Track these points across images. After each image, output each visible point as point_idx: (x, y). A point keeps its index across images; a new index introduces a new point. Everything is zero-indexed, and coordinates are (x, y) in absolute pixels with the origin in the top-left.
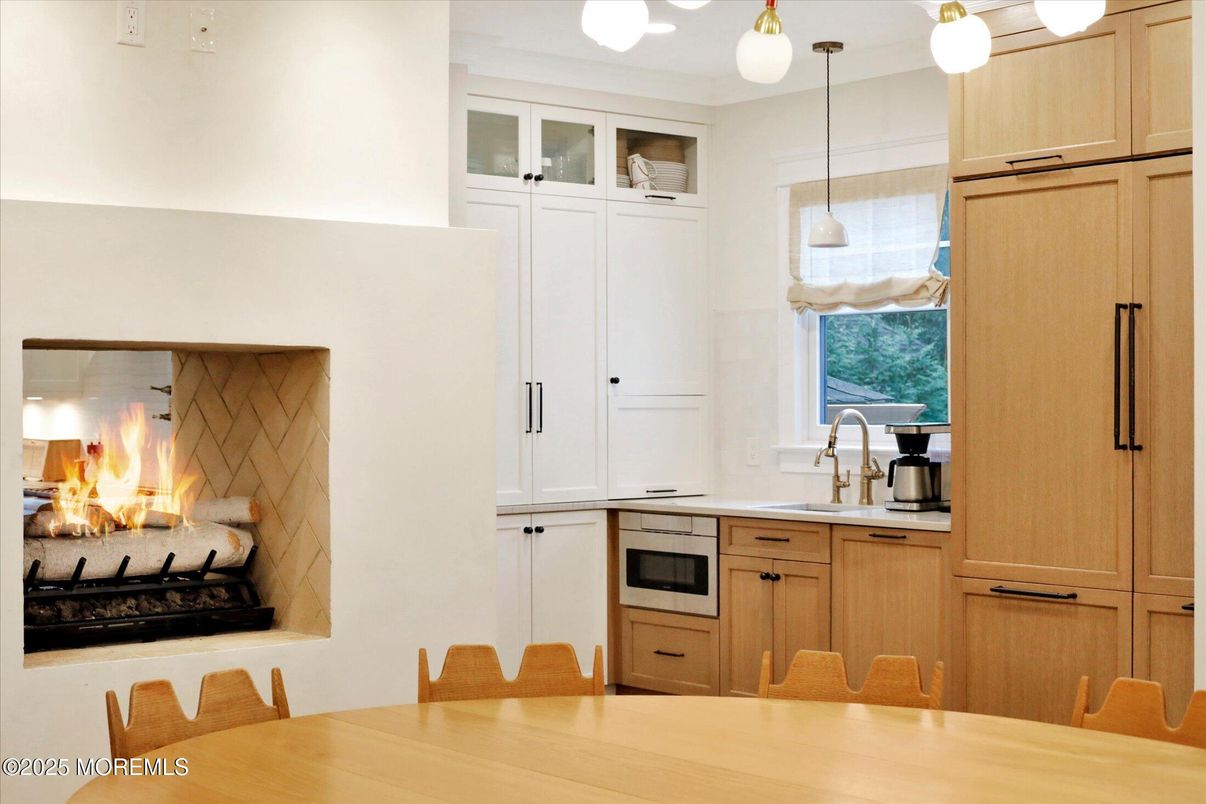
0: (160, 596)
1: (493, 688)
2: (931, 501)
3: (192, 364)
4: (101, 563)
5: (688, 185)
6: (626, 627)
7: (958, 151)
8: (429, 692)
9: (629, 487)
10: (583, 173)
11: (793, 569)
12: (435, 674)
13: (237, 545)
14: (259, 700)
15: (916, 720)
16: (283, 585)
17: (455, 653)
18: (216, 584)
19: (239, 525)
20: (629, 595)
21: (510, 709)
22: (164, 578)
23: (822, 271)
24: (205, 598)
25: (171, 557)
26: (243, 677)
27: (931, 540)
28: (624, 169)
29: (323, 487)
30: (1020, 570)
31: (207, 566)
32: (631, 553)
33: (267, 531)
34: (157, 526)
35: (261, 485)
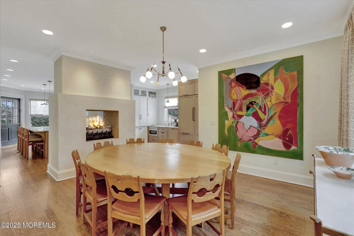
0: (101, 135)
1: (134, 142)
2: (177, 126)
3: (105, 112)
4: (95, 132)
5: (155, 97)
6: (149, 138)
7: (179, 94)
8: (127, 143)
9: (149, 125)
10: (145, 95)
11: (164, 132)
12: (128, 141)
13: (110, 130)
14: (110, 144)
15: (173, 144)
16: (114, 134)
17: (130, 139)
18: (107, 134)
19: (110, 128)
20: (150, 135)
21: (136, 144)
22: (101, 133)
23: (167, 105)
24: (106, 135)
25: (102, 131)
26: (108, 142)
27: (177, 129)
28: (149, 95)
29: (118, 124)
30: (185, 132)
31: (106, 132)
32: (150, 131)
33: (113, 128)
34: (101, 128)
35: (112, 124)
